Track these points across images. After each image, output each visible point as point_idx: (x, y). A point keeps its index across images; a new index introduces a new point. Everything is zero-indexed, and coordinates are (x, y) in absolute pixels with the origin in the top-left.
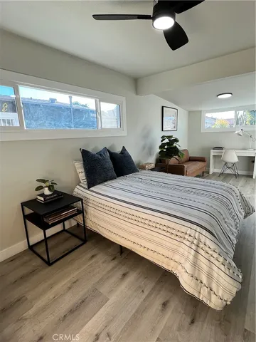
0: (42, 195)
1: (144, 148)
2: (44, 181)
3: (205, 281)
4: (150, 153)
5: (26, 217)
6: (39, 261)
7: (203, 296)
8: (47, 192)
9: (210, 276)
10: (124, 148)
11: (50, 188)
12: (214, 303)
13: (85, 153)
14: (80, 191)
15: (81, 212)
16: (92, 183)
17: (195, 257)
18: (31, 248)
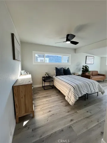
0: (46, 76)
1: (77, 69)
2: (47, 73)
3: (69, 98)
4: (79, 70)
5: (43, 80)
6: (43, 89)
7: (69, 101)
8: (47, 75)
9: (71, 97)
10: (68, 68)
11: (48, 75)
12: (70, 103)
13: (56, 68)
14: (54, 77)
15: (53, 81)
16: (57, 75)
17: (69, 92)
18: (43, 86)
